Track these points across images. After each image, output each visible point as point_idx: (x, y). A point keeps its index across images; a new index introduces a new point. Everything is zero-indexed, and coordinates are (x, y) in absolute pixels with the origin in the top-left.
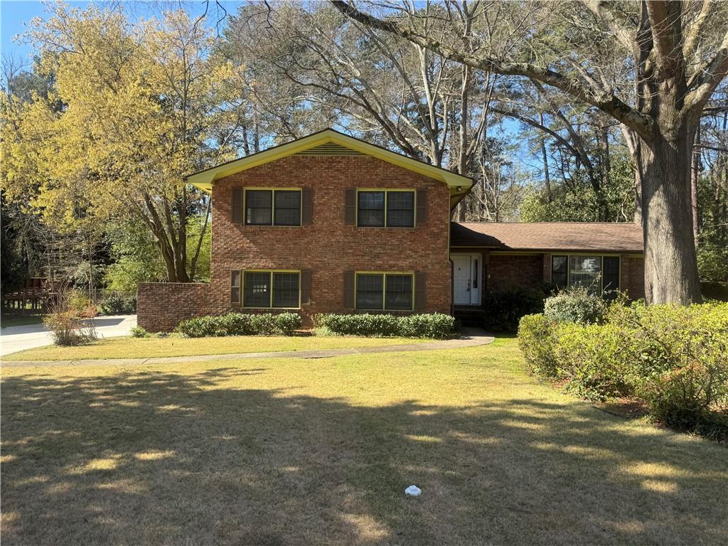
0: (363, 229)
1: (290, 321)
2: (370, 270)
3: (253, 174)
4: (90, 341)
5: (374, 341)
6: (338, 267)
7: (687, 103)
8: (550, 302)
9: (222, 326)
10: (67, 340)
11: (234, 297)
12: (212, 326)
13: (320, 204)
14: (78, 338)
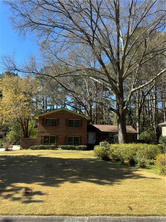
0: (69, 127)
2: (70, 136)
3: (47, 116)
4: (11, 150)
5: (70, 151)
6: (64, 135)
7: (124, 109)
8: (100, 143)
9: (39, 147)
10: (7, 150)
11: (41, 141)
12: (37, 147)
13: (61, 122)
14: (9, 150)
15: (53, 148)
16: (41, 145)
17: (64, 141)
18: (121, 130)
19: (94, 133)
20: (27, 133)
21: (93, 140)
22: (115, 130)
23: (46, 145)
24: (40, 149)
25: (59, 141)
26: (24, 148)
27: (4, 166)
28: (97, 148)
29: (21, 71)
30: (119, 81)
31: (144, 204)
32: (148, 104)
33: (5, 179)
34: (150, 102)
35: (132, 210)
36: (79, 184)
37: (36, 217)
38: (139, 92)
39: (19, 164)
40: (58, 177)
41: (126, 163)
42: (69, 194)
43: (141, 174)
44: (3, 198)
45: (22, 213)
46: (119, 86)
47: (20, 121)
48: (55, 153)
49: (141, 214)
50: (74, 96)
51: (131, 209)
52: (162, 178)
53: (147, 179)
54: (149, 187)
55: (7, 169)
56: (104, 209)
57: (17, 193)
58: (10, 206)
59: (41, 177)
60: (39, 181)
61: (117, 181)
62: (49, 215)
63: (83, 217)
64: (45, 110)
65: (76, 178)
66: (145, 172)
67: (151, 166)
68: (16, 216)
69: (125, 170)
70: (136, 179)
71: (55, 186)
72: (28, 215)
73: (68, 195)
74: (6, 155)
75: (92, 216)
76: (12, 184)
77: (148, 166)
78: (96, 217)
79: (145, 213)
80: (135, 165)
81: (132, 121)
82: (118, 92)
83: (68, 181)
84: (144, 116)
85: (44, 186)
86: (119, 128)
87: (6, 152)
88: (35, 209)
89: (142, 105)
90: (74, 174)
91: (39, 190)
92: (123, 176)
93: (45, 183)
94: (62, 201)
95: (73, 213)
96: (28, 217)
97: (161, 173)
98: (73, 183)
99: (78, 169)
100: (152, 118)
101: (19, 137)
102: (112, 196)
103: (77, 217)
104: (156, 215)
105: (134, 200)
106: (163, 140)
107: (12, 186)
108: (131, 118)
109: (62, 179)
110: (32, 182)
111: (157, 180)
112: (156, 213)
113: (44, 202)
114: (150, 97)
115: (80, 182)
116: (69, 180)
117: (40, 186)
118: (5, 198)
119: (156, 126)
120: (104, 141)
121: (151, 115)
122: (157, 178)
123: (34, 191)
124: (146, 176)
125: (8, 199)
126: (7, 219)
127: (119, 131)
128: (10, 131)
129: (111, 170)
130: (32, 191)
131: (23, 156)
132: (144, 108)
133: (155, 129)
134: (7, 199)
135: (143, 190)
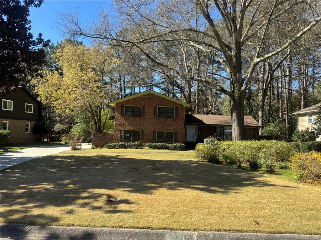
0: (159, 118)
1: (137, 145)
2: (161, 130)
3: (128, 102)
4: (80, 149)
5: (161, 151)
6: (152, 129)
7: (241, 90)
8: (205, 140)
9: (118, 146)
10: (74, 149)
11: (121, 137)
12: (115, 146)
13: (147, 111)
14: (77, 148)
15: (137, 147)
16: (120, 143)
17: (152, 137)
18: (236, 121)
19: (196, 126)
20: (100, 126)
21: (194, 137)
22: (226, 123)
23: (127, 142)
24: (120, 148)
25: (145, 137)
26: (97, 147)
27: (74, 168)
28: (199, 146)
29: (88, 35)
30: (236, 47)
31: (277, 218)
32: (277, 83)
33: (77, 184)
34: (280, 80)
35: (259, 225)
36: (179, 191)
37: (127, 230)
38: (264, 64)
39: (94, 166)
40: (150, 182)
41: (245, 167)
42: (168, 203)
43: (269, 181)
44: (79, 207)
45: (107, 225)
46: (235, 56)
47: (90, 110)
48: (140, 153)
49: (273, 230)
50: (164, 74)
51: (258, 223)
52: (300, 186)
53: (277, 187)
54: (282, 198)
55: (79, 172)
56: (219, 223)
57: (96, 201)
58: (89, 216)
59: (126, 181)
60: (124, 187)
61: (234, 189)
62: (144, 228)
63: (191, 232)
64: (123, 94)
65: (175, 185)
66: (273, 178)
67: (282, 171)
68: (100, 229)
69: (243, 175)
70: (261, 187)
71: (148, 193)
72: (116, 227)
73: (166, 204)
74: (74, 156)
75: (203, 231)
76: (88, 190)
77: (278, 170)
78: (209, 232)
79: (278, 230)
80: (258, 170)
81: (252, 109)
82: (233, 64)
83: (163, 187)
84: (270, 101)
85: (133, 192)
86: (233, 118)
87: (74, 151)
88: (124, 220)
89: (268, 85)
90: (170, 179)
91: (126, 198)
92: (242, 183)
93: (132, 189)
94: (159, 211)
95: (176, 227)
96: (116, 230)
97: (299, 179)
98: (172, 190)
99: (177, 173)
100: (283, 104)
101: (89, 132)
102: (229, 208)
103: (181, 232)
104: (294, 233)
105: (262, 213)
106: (299, 136)
107: (89, 193)
108: (251, 104)
109: (156, 185)
110: (115, 188)
111: (293, 188)
112: (294, 229)
113: (135, 212)
114: (281, 73)
115: (181, 188)
116: (166, 186)
117: (126, 193)
118: (82, 206)
119: (288, 116)
120: (210, 138)
121: (280, 100)
122: (292, 186)
123: (119, 199)
124: (276, 184)
125: (87, 208)
126: (88, 232)
127: (233, 122)
128: (77, 124)
129: (224, 175)
130: (116, 199)
131: (97, 156)
132: (270, 90)
133: (287, 120)
134: (85, 207)
135: (273, 201)
